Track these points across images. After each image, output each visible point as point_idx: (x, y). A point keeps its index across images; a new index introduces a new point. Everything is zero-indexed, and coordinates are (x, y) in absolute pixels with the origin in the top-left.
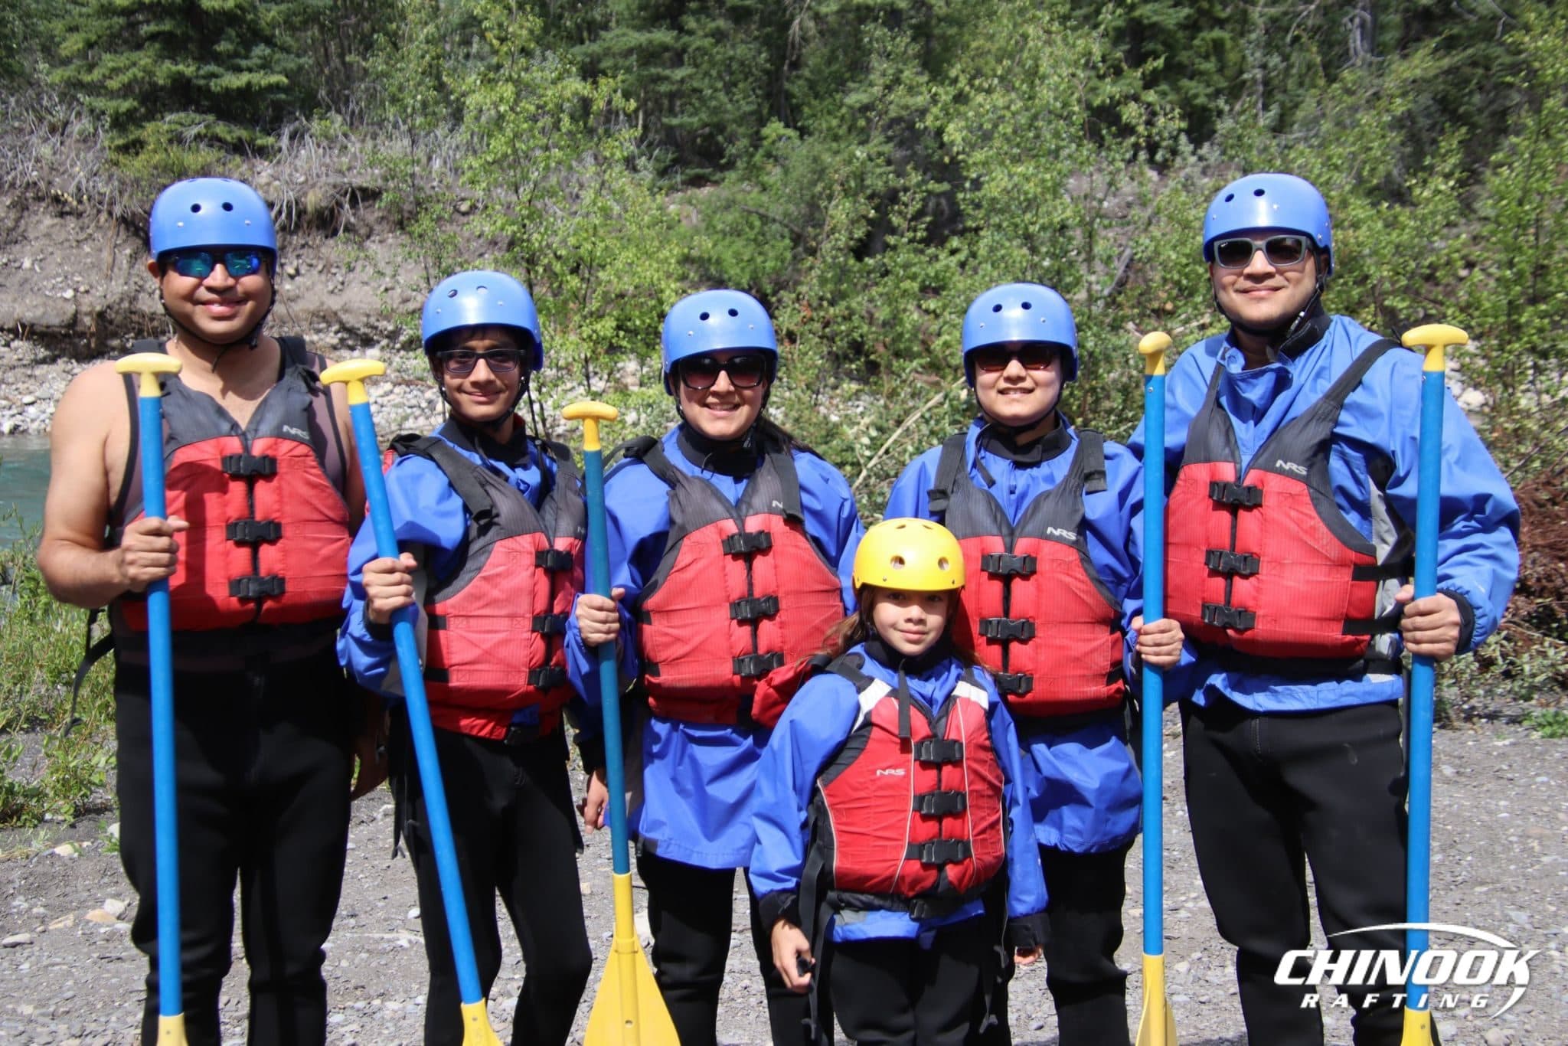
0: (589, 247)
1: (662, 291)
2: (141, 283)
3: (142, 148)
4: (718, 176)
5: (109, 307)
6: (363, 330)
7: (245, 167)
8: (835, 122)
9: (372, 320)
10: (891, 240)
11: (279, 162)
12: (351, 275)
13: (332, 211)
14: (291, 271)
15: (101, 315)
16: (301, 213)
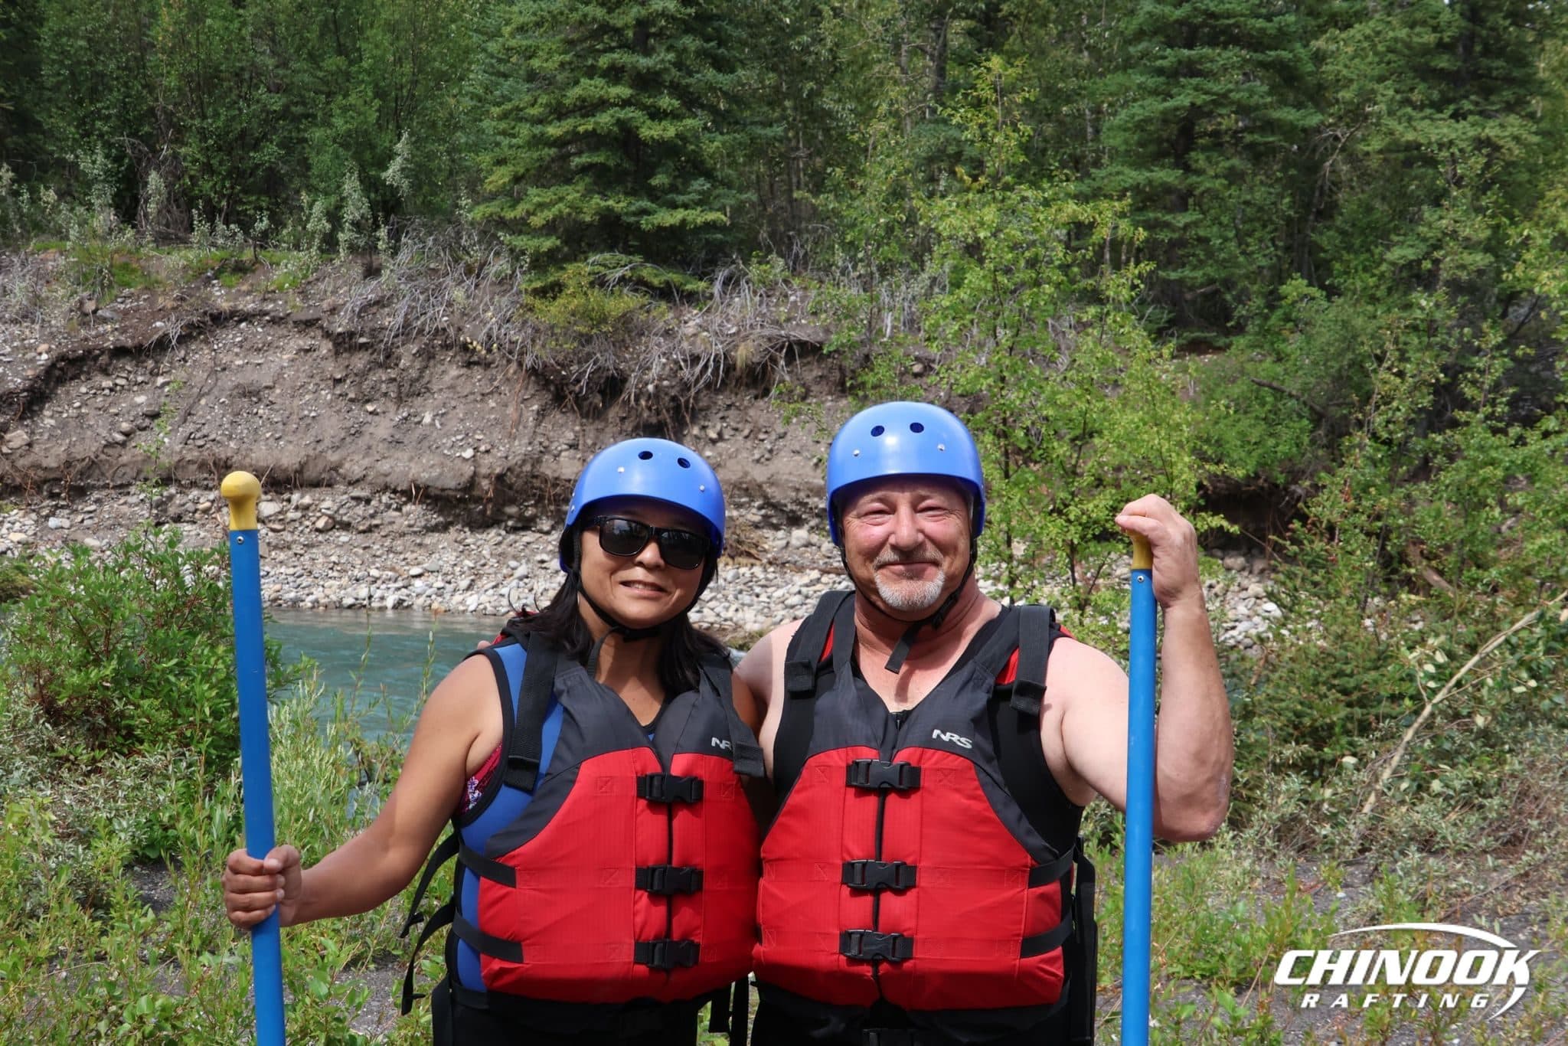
0: (1083, 406)
1: (1172, 464)
2: (546, 443)
3: (560, 291)
4: (1221, 342)
5: (509, 469)
6: (790, 507)
7: (670, 316)
8: (1372, 281)
9: (802, 495)
10: (1462, 416)
11: (708, 311)
12: (781, 443)
13: (765, 366)
14: (713, 435)
15: (500, 478)
16: (730, 368)
